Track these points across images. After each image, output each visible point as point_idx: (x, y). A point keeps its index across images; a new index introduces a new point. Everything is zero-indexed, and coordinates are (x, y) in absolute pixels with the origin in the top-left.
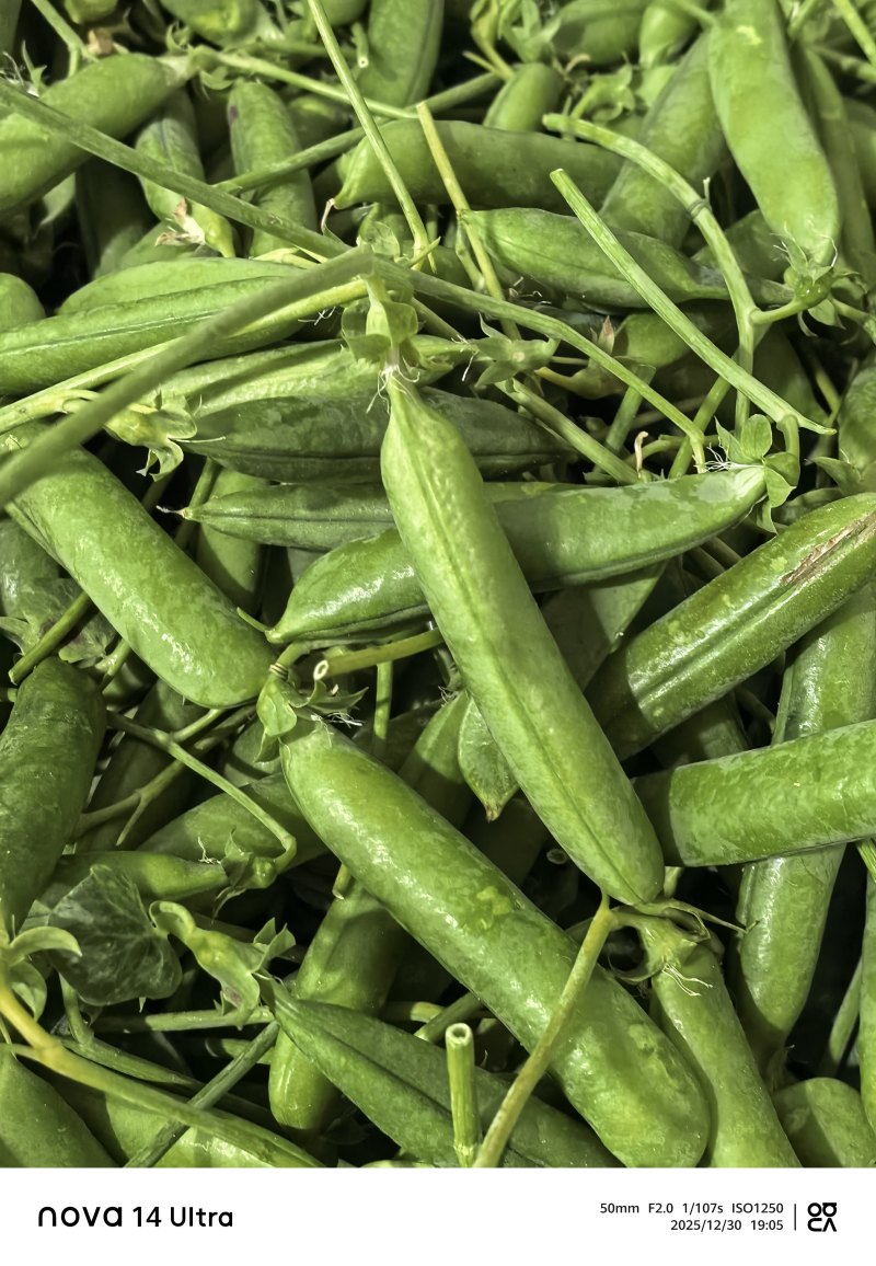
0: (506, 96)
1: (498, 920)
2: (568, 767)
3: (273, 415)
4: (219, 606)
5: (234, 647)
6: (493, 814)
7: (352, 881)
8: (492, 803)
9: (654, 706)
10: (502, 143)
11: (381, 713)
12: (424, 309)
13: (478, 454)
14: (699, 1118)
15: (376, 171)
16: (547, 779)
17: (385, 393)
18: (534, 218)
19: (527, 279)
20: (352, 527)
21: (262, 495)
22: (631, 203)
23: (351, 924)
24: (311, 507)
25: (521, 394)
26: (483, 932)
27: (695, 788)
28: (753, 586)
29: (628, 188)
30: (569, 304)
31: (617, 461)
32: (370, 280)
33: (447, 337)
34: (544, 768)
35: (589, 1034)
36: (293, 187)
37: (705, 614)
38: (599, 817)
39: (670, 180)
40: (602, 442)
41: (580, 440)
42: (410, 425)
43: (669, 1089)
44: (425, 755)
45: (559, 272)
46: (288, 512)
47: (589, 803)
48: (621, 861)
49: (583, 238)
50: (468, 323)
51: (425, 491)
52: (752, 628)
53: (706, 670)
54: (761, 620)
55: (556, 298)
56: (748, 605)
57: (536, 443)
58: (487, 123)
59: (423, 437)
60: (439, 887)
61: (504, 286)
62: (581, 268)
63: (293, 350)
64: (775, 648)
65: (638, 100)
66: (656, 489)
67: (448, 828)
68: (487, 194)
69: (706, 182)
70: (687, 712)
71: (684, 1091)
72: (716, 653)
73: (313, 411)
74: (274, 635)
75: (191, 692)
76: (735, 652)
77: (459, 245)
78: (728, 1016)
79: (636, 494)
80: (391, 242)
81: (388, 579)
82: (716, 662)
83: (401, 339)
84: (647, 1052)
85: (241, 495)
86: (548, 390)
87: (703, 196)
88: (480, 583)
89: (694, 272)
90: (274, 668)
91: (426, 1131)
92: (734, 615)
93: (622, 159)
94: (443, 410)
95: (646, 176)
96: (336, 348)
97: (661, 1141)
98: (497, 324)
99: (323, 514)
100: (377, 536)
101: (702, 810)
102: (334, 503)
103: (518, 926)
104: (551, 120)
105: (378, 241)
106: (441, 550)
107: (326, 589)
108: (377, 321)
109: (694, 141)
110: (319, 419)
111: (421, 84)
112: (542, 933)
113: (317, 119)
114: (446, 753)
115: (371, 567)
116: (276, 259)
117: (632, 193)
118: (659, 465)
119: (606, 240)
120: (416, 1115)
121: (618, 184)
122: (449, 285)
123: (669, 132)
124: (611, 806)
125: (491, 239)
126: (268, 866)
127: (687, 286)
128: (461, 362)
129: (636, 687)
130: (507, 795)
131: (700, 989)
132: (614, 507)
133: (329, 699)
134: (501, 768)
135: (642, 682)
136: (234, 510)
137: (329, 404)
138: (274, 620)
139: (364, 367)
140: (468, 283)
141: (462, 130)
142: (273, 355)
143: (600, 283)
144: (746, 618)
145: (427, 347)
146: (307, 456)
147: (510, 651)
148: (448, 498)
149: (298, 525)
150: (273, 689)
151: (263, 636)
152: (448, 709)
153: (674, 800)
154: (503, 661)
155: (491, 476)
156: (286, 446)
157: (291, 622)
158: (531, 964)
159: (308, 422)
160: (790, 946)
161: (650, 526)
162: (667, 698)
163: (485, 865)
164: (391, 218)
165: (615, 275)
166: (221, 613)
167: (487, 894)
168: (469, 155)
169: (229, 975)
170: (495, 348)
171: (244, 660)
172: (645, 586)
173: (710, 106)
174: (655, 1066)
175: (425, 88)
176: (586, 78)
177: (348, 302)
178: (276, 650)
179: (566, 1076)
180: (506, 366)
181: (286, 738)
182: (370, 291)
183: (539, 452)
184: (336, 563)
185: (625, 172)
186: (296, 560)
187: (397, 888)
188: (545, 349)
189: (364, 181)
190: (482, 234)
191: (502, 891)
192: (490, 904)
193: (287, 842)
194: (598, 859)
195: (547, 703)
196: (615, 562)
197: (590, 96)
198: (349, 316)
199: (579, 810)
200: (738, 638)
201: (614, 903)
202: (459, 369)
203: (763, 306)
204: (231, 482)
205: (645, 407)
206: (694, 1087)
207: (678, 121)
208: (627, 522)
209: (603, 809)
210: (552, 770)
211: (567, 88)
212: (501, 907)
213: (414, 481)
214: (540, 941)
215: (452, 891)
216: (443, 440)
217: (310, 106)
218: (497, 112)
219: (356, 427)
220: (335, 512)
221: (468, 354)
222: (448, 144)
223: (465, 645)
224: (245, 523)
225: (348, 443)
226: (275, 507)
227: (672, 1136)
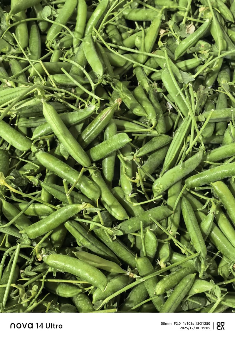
0: (53, 56)
1: (69, 171)
2: (75, 149)
3: (27, 108)
4: (23, 137)
5: (26, 142)
6: (67, 159)
7: (48, 170)
8: (66, 157)
9: (86, 140)
10: (53, 64)
11: (49, 148)
12: (45, 91)
13: (57, 110)
14: (99, 191)
15: (35, 72)
16: (72, 151)
17: (42, 103)
18: (59, 75)
19: (60, 84)
20: (40, 123)
21: (26, 120)
22: (74, 71)
23: (49, 176)
24: (34, 121)
25: (61, 101)
26: (67, 172)
27: (93, 150)
28: (96, 122)
29: (73, 68)
30: (67, 87)
31: (77, 108)
32: (38, 88)
33: (49, 94)
34: (72, 149)
35: (83, 182)
36: (23, 75)
37: (91, 127)
38: (80, 155)
39: (79, 67)
40: (75, 106)
41: (71, 106)
42: (46, 106)
43: (94, 188)
44: (56, 153)
45: (64, 83)
46: (31, 122)
47: (78, 153)
48: (84, 160)
49: (67, 77)
50: (52, 92)
51: (49, 115)
52: (97, 127)
53: (92, 134)
54: (98, 126)
55: (65, 86)
56: (96, 125)
57: (65, 107)
58: (50, 61)
59: (48, 108)
60: (60, 168)
61: (57, 85)
62: (68, 81)
63: (28, 99)
64: (101, 130)
65: (74, 53)
66: (81, 111)
67: (60, 160)
68: (52, 72)
69: (84, 66)
70: (91, 141)
71: (96, 188)
72: (93, 132)
73: (32, 107)
74: (32, 139)
75: (21, 149)
76: (96, 131)
77: (49, 81)
78: (102, 179)
79: (79, 112)
80: (39, 82)
81: (46, 129)
82: (94, 133)
83: (43, 95)
84: (91, 184)
85: (23, 121)
86: (66, 100)
87: (84, 68)
88: (59, 126)
89: (84, 80)
90: (33, 144)
91: (63, 196)
92: (95, 126)
93: (72, 64)
94: (51, 104)
95: (76, 66)
96: (34, 98)
97: (94, 194)
98: (57, 91)
99: (36, 122)
100: (44, 123)
101: (94, 153)
102: (37, 120)
103: (71, 171)
104: (61, 59)
105: (37, 81)
106: (53, 122)
107: (38, 131)
108: (39, 93)
109: (82, 60)
110: (33, 108)
111: (39, 56)
112: (75, 171)
113: (23, 63)
114: (59, 152)
115: (44, 127)
116: (22, 86)
117: (74, 69)
118: (83, 108)
119: (70, 77)
120: (61, 194)
121: (72, 68)
122: (48, 87)
123: (78, 59)
124: (81, 153)
125: (54, 79)
126: (36, 169)
127: (83, 82)
128: (52, 97)
129: (83, 138)
130: (68, 156)
131: (97, 176)
132: (76, 114)
133: (41, 147)
134: (66, 152)
135: (84, 137)
136: (23, 123)
137: (34, 106)
138: (31, 137)
139: (38, 100)
140: (52, 86)
141: (47, 63)
142: (25, 100)
143: (71, 83)
144: (96, 126)
145: (47, 96)
146: (32, 113)
147: (64, 134)
148: (53, 115)
149: (32, 124)
150: (33, 146)
151: (30, 139)
152: (58, 147)
153: (91, 152)
154: (64, 136)
155: (59, 113)
156: (29, 112)
157: (34, 137)
158: (74, 175)
159: (32, 108)
160: (109, 170)
161: (81, 115)
162: (88, 139)
163: (66, 164)
164: (38, 78)
165: (73, 82)
166: (24, 138)
167: (67, 168)
168: (48, 67)
169: (34, 180)
170: (56, 95)
171: (28, 143)
172: (82, 124)
173: (84, 54)
174: (92, 185)
175: (40, 56)
176: (65, 51)
177: (35, 91)
178: (33, 141)
179: (80, 189)
180: (58, 97)
181: (36, 152)
182: (38, 89)
183: (66, 109)
184: (39, 128)
185: (73, 66)
186: (32, 129)
187: (54, 169)
188: (63, 94)
189: (33, 73)
190: (52, 79)
191: (69, 167)
192: (67, 169)
193: (38, 167)
194: (81, 161)
195: (70, 141)
196: (77, 121)
197: (66, 54)
198: (35, 93)
199: (77, 154)
200: (96, 129)
201: (85, 167)
202: (52, 98)
203: (95, 83)
204: (21, 120)
205: (80, 101)
206: (97, 187)
207: (79, 57)
208: (78, 116)
209: (80, 154)
210: (73, 149)
211: (63, 52)
212: (69, 169)
213: (48, 114)
214: (75, 172)
215: (62, 168)
216: (51, 108)
217: (22, 61)
218: (52, 58)
219: (39, 108)
220: (37, 121)
221: (53, 96)
222: (45, 66)
223: (58, 135)
224: (25, 125)
225: (38, 111)
226: (29, 122)
227: (95, 193)
